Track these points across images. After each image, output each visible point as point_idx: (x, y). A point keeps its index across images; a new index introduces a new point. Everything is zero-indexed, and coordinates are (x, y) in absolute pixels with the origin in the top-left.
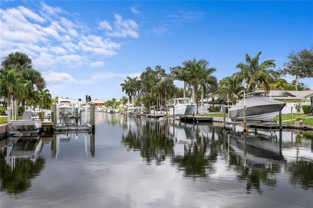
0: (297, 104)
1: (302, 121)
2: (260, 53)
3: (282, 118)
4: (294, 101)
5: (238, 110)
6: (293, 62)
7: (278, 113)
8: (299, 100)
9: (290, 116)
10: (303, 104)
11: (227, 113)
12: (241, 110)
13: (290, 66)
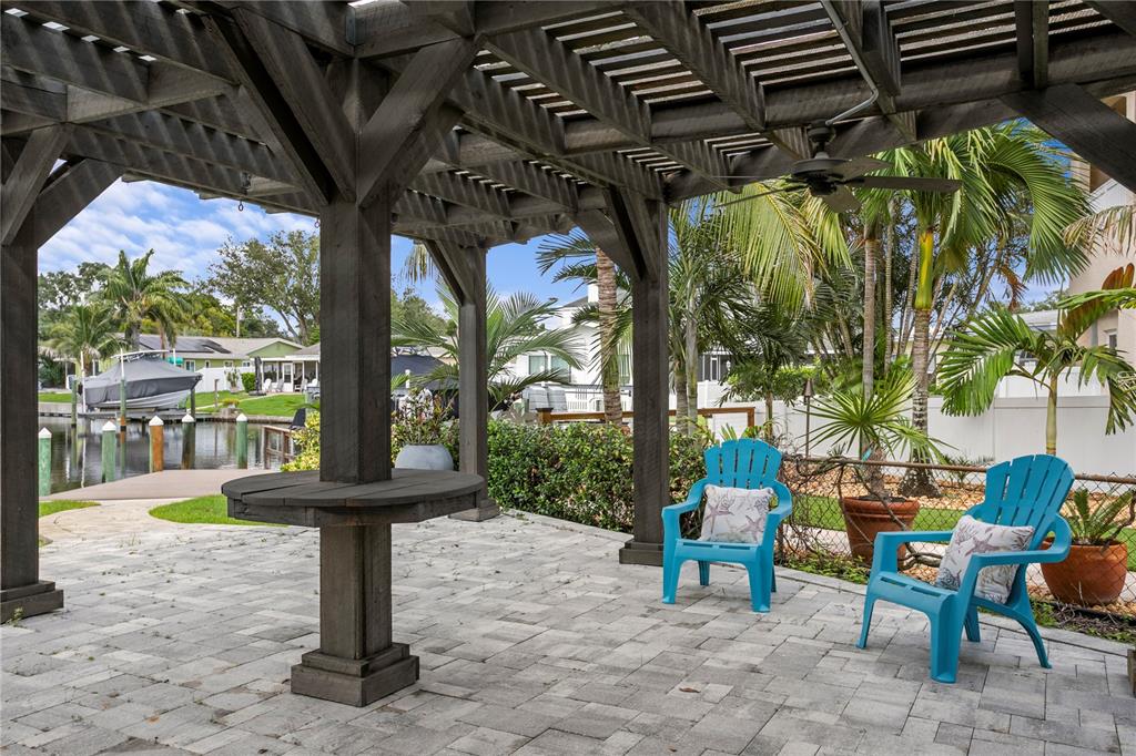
0: (230, 370)
1: (233, 407)
2: (151, 251)
3: (197, 401)
4: (227, 363)
5: (107, 388)
6: (229, 264)
7: (189, 392)
8: (237, 362)
9: (211, 396)
10: (243, 370)
11: (80, 392)
12: (115, 386)
13: (222, 272)
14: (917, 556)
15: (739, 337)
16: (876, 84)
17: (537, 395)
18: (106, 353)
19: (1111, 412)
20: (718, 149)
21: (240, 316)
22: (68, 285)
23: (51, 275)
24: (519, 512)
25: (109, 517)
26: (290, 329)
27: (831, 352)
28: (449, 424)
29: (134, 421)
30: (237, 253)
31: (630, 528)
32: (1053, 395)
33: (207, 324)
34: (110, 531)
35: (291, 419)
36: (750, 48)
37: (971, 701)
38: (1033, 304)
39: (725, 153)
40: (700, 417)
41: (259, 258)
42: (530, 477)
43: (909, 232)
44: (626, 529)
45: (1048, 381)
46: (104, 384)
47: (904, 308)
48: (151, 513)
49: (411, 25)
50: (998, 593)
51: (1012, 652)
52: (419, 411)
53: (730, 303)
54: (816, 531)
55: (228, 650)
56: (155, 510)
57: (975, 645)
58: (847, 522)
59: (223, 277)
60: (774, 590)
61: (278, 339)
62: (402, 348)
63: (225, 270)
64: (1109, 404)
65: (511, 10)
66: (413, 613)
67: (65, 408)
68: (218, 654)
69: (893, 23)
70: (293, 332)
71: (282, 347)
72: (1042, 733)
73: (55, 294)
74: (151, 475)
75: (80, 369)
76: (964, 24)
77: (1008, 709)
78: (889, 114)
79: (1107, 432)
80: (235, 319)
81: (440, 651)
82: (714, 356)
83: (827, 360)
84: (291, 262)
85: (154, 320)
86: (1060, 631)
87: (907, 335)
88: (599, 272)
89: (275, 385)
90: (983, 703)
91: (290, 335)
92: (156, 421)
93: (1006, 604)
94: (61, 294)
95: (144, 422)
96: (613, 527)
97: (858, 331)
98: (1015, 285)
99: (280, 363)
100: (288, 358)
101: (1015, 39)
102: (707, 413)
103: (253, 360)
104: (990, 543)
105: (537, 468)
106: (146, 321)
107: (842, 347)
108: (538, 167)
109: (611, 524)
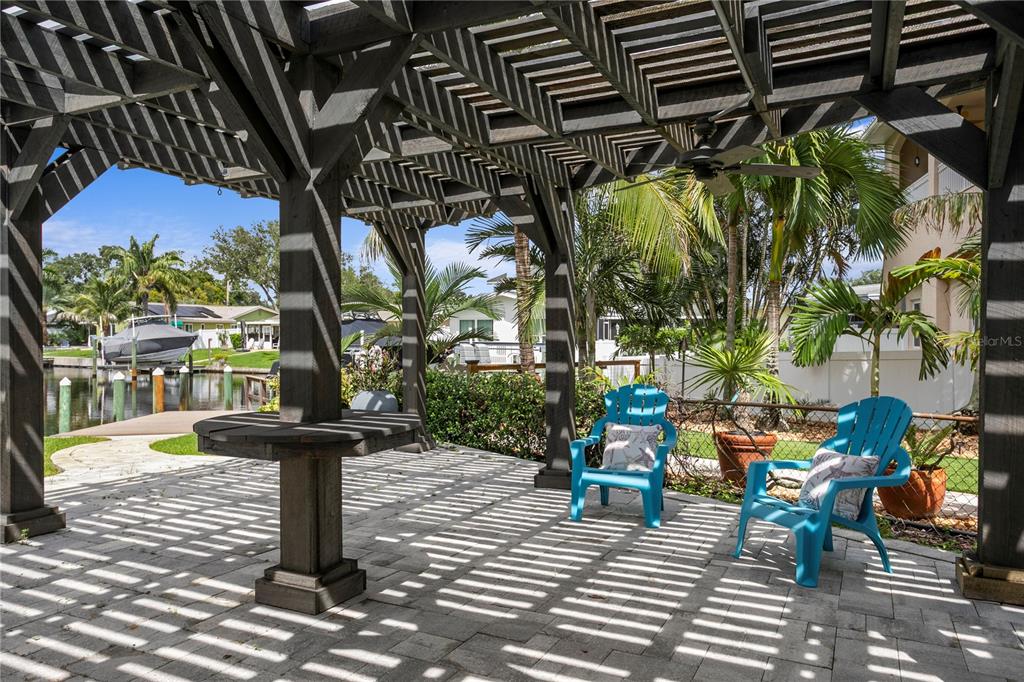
0: (222, 331)
1: (223, 361)
2: (157, 236)
3: (194, 356)
4: (219, 326)
5: (121, 345)
6: (220, 247)
7: (187, 349)
8: (227, 325)
9: (207, 352)
10: (232, 331)
11: (100, 349)
12: (128, 344)
13: (215, 253)
14: (776, 480)
15: (629, 304)
16: (753, 83)
17: (466, 351)
18: (121, 317)
19: (923, 363)
20: (616, 145)
21: (229, 288)
22: (90, 264)
23: (76, 255)
24: (451, 445)
25: (116, 450)
26: (269, 299)
27: (699, 317)
28: (395, 373)
29: (144, 372)
30: (226, 238)
31: (542, 457)
32: (877, 350)
33: (204, 294)
34: (114, 461)
35: (269, 370)
36: (648, 53)
37: (832, 603)
38: (851, 281)
39: (622, 149)
40: (597, 368)
41: (245, 242)
42: (461, 416)
43: (759, 223)
44: (539, 458)
45: (873, 339)
46: (120, 342)
47: (756, 282)
48: (151, 447)
49: (358, 25)
50: (850, 511)
51: (860, 560)
52: (369, 363)
53: (622, 277)
54: (694, 460)
55: (204, 564)
56: (155, 444)
57: (830, 554)
58: (719, 452)
59: (215, 257)
60: (662, 509)
61: (259, 307)
62: (357, 313)
63: (217, 252)
64: (921, 357)
65: (445, 11)
66: (363, 531)
67: (87, 362)
68: (196, 567)
69: (768, 31)
70: (271, 301)
71: (263, 313)
72: (894, 630)
73: (81, 271)
74: (154, 415)
75: (100, 330)
76: (827, 33)
77: (862, 609)
78: (761, 112)
79: (921, 378)
80: (225, 291)
81: (385, 564)
82: (606, 321)
83: (696, 324)
84: (269, 246)
85: (159, 291)
86: (896, 541)
87: (758, 303)
88: (517, 251)
89: (257, 343)
90: (841, 604)
91: (270, 303)
92: (158, 372)
93: (858, 520)
94: (85, 271)
95: (150, 373)
96: (529, 457)
97: (721, 301)
98: (841, 265)
99: (261, 326)
100: (268, 322)
101: (869, 48)
102: (603, 365)
103: (239, 323)
104: (843, 470)
105: (466, 409)
106: (154, 292)
107: (708, 313)
108: (467, 159)
109: (526, 454)
